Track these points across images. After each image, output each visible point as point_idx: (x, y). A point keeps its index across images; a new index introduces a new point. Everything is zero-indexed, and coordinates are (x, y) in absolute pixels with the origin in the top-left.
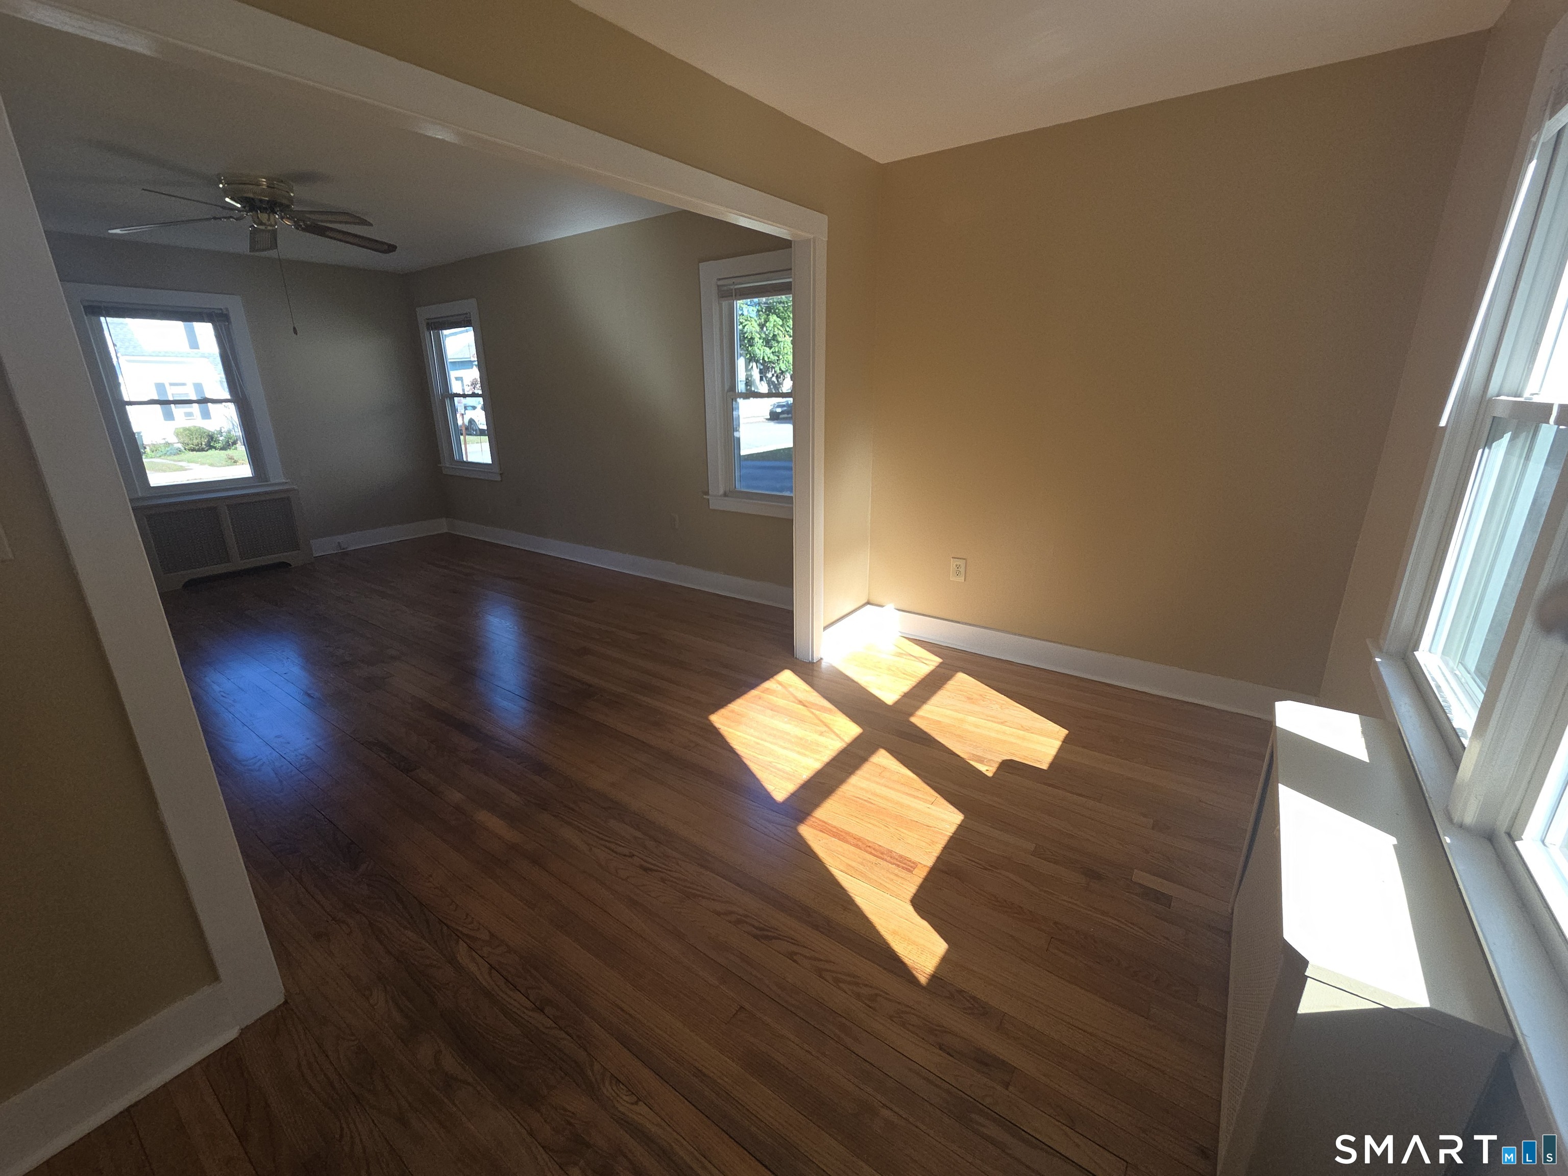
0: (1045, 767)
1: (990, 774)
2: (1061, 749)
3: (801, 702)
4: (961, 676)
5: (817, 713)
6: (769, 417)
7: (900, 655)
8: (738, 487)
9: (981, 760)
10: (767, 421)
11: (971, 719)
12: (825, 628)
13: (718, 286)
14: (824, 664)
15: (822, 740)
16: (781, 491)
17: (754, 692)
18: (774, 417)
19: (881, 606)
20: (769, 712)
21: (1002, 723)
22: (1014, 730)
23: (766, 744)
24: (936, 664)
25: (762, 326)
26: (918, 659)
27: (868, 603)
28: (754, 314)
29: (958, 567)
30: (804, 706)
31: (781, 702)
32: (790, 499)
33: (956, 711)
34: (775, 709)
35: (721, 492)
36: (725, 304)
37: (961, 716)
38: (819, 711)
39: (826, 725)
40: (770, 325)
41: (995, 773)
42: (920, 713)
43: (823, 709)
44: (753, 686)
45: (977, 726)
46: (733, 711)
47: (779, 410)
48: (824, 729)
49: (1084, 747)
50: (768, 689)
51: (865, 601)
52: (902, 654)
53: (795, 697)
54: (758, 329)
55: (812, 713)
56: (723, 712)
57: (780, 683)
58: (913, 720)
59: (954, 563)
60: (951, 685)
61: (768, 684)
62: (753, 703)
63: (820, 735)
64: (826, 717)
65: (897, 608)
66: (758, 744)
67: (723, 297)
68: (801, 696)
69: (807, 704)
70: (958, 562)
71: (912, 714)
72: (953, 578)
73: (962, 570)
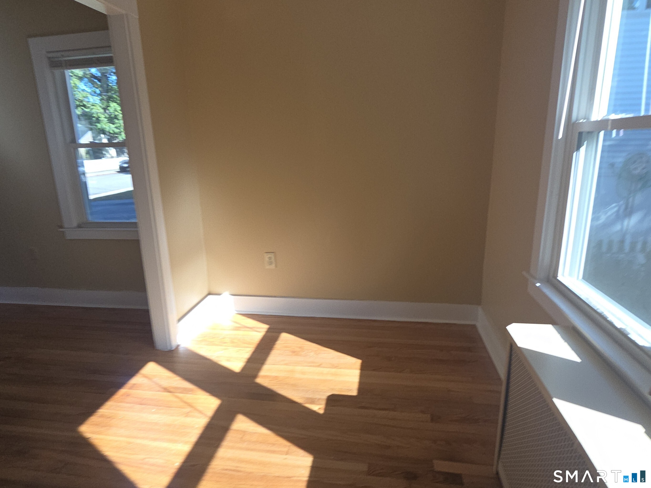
0: (354, 393)
1: (321, 412)
2: (362, 376)
3: (166, 390)
4: (284, 336)
5: (181, 395)
6: (119, 170)
7: (237, 329)
8: (91, 219)
9: (313, 401)
10: (118, 173)
11: (299, 368)
12: (179, 320)
13: (49, 58)
14: (181, 349)
15: (188, 420)
16: (128, 220)
17: (122, 391)
18: (123, 170)
19: (219, 294)
20: (138, 407)
21: (319, 366)
22: (328, 369)
23: (139, 441)
24: (265, 330)
25: (105, 109)
26: (251, 329)
27: (209, 294)
28: (98, 102)
29: (270, 258)
30: (170, 392)
31: (148, 394)
32: (135, 224)
33: (286, 364)
34: (143, 402)
35: (75, 224)
36: (57, 72)
37: (290, 368)
38: (182, 393)
39: (190, 405)
40: (111, 110)
41: (326, 409)
42: (263, 373)
43: (185, 391)
44: (120, 385)
45: (303, 373)
46: (102, 416)
47: (126, 165)
48: (188, 409)
49: (374, 370)
50: (135, 384)
51: (206, 293)
52: (239, 327)
53: (160, 386)
54: (102, 111)
55: (177, 397)
56: (93, 419)
57: (145, 376)
58: (259, 380)
59: (267, 256)
60: (279, 344)
61: (136, 380)
62: (121, 402)
63: (186, 416)
64: (188, 397)
65: (231, 294)
66: (130, 443)
67: (54, 67)
68: (165, 383)
69: (172, 390)
70: (272, 255)
71: (255, 376)
72: (268, 267)
73: (273, 260)
